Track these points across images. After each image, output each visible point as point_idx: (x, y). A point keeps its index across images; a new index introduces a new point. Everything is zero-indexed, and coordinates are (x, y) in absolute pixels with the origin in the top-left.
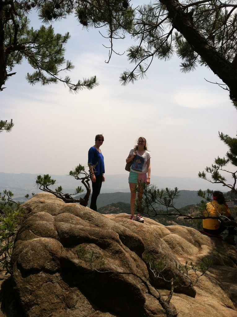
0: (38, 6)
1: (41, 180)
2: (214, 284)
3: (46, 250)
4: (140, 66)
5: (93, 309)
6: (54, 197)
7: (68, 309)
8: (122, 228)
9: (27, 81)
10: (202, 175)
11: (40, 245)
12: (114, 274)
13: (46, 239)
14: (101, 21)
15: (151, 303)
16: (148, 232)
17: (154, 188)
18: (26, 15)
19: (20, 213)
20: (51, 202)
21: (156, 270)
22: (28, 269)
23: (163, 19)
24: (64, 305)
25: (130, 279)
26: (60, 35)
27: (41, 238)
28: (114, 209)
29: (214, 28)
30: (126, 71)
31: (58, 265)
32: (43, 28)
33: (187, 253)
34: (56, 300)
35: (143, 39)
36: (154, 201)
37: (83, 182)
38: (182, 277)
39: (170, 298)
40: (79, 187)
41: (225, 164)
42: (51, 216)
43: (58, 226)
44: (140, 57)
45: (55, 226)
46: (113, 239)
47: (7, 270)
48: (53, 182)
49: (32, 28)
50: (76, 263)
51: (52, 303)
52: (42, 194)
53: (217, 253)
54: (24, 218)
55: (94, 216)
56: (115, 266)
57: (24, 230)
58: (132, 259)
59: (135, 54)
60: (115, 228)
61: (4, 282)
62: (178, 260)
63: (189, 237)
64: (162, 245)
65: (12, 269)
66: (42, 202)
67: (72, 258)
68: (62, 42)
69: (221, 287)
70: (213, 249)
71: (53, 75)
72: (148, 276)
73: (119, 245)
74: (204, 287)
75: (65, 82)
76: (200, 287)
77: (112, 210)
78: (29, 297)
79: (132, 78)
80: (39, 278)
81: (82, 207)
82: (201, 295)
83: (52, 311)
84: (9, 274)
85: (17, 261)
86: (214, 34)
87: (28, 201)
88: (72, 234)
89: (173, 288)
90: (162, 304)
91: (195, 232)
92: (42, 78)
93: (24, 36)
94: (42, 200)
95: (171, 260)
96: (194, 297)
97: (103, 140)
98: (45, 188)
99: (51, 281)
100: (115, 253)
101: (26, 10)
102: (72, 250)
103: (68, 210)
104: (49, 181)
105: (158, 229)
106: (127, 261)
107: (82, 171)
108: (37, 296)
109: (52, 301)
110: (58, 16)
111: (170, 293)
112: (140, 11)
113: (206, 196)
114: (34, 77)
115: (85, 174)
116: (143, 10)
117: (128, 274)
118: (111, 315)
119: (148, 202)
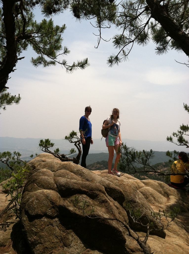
0: (41, 3)
1: (43, 143)
2: (180, 228)
3: (47, 200)
4: (123, 51)
5: (85, 248)
6: (53, 157)
7: (65, 248)
8: (107, 182)
9: (31, 64)
10: (170, 139)
11: (43, 196)
12: (101, 219)
13: (48, 190)
14: (90, 14)
15: (131, 243)
16: (127, 185)
17: (133, 151)
18: (31, 11)
19: (27, 170)
20: (50, 161)
21: (135, 216)
22: (34, 215)
23: (141, 12)
24: (61, 244)
25: (114, 224)
26: (58, 26)
27: (44, 190)
28: (99, 166)
29: (182, 19)
30: (112, 55)
31: (57, 211)
32: (44, 21)
33: (158, 202)
34: (56, 240)
35: (125, 28)
36: (133, 161)
37: (75, 145)
38: (155, 222)
39: (146, 239)
40: (72, 149)
41: (188, 130)
42: (51, 172)
43: (57, 180)
44: (123, 43)
45: (54, 180)
46: (100, 191)
47: (17, 215)
48: (52, 145)
49: (36, 21)
50: (71, 210)
51: (53, 243)
52: (44, 155)
53: (182, 202)
54: (30, 173)
55: (85, 173)
56: (102, 213)
57: (30, 184)
58: (115, 207)
59: (119, 41)
60: (101, 182)
61: (15, 225)
62: (151, 208)
63: (159, 190)
64: (139, 196)
65: (21, 215)
66: (43, 161)
67: (68, 206)
68: (60, 32)
69: (186, 230)
70: (178, 199)
71: (53, 59)
72: (128, 221)
73: (105, 196)
74: (172, 230)
75: (62, 64)
76: (169, 230)
77: (97, 167)
78: (35, 238)
79: (117, 61)
80: (42, 222)
81: (75, 165)
82: (170, 237)
83: (52, 249)
84: (18, 219)
85: (25, 209)
86: (182, 24)
87: (32, 160)
88: (68, 187)
89: (149, 232)
90: (140, 245)
91: (164, 185)
92: (44, 62)
93: (30, 28)
94: (43, 159)
95: (146, 208)
96: (164, 238)
97: (91, 111)
98: (46, 150)
99: (52, 225)
100: (102, 202)
101: (31, 7)
102: (68, 199)
103: (64, 167)
104: (49, 144)
105: (135, 183)
106: (111, 209)
107: (75, 136)
108: (40, 237)
109: (53, 241)
110: (57, 11)
111: (147, 235)
112: (123, 6)
113: (173, 156)
114: (37, 61)
115: (77, 138)
116: (126, 5)
117: (113, 220)
118: (99, 252)
119: (129, 162)
